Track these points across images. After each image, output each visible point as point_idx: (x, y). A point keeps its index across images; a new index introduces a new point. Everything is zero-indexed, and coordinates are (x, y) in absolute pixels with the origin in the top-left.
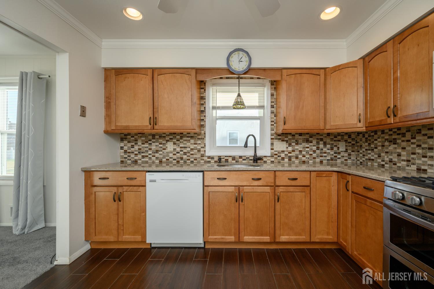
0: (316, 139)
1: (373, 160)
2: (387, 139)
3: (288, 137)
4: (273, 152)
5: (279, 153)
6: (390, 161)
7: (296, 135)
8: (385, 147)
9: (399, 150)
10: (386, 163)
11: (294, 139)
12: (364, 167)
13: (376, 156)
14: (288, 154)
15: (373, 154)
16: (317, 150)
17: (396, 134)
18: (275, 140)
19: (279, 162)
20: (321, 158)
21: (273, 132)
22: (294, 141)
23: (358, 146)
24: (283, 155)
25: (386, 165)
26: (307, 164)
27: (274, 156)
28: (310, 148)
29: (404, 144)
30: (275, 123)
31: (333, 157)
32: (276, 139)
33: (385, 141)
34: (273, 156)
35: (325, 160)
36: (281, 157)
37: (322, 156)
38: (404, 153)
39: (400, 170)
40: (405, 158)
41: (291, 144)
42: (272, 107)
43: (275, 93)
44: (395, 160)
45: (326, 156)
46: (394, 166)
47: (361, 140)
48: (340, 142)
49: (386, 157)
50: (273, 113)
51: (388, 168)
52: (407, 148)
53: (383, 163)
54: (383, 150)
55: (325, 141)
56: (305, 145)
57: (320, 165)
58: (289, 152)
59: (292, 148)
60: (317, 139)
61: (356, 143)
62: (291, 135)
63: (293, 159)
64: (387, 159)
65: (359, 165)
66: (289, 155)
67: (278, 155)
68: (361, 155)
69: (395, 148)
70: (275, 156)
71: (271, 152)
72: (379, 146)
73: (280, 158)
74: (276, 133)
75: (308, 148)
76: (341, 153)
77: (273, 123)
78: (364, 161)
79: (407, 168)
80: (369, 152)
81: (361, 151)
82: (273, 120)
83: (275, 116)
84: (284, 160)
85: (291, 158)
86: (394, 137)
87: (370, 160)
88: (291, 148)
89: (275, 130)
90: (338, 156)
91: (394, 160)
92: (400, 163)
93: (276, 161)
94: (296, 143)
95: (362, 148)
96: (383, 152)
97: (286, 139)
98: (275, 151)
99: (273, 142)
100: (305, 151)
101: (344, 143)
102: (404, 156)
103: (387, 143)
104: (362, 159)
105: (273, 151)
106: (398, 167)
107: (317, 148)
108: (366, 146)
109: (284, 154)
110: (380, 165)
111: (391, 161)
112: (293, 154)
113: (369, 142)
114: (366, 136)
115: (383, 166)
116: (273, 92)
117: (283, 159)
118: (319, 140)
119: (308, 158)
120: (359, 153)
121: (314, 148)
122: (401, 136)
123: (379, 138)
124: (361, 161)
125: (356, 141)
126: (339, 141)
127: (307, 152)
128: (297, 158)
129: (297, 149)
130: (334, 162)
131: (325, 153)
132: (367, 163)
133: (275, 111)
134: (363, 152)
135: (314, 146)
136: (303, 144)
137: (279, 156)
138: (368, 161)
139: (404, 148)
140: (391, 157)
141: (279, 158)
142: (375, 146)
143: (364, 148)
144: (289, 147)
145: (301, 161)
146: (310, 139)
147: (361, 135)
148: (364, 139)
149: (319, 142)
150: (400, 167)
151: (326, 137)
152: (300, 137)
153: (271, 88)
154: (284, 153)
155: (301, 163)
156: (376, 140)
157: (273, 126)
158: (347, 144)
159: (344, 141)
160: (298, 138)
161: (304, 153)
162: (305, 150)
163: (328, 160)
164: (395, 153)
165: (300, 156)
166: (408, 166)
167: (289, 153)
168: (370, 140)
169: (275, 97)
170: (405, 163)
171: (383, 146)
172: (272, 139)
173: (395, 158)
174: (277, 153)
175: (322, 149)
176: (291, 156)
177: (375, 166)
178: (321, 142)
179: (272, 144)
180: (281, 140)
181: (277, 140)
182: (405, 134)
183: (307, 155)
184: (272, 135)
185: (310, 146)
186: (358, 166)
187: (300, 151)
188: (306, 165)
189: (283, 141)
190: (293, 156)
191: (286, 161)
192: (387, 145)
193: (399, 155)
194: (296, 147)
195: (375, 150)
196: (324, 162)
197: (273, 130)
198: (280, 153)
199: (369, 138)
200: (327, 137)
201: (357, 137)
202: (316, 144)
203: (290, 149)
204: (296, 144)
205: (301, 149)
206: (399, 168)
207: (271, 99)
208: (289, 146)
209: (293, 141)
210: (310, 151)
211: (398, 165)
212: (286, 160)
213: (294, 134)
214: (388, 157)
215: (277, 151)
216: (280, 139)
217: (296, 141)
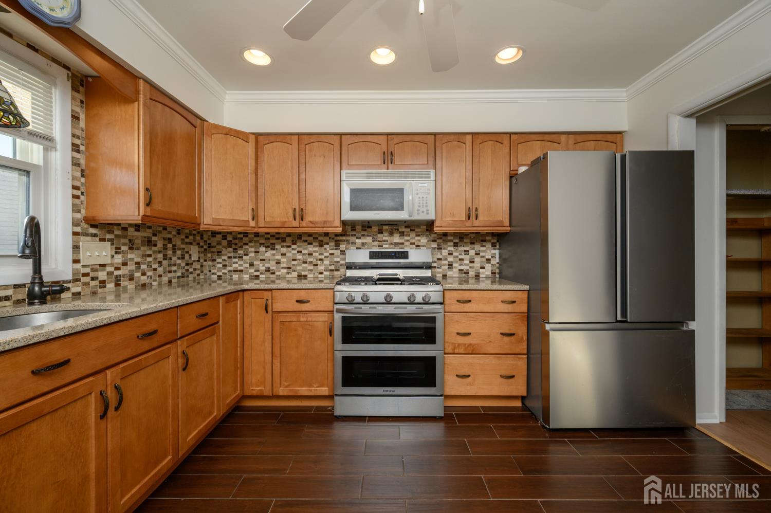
0: (162, 239)
1: (241, 271)
2: (263, 244)
3: (113, 232)
4: (77, 270)
5: (93, 270)
6: (266, 271)
7: (130, 229)
8: (259, 254)
9: (278, 257)
10: (261, 273)
11: (125, 237)
12: (225, 282)
13: (247, 265)
14: (113, 273)
15: (242, 262)
16: (164, 260)
17: (275, 238)
18: (82, 238)
19: (94, 293)
20: (170, 275)
21: (78, 216)
22: (127, 241)
23: (213, 252)
24: (102, 275)
25: (261, 276)
26: (149, 289)
27: (82, 278)
28: (154, 256)
29: (284, 250)
30: (82, 194)
31: (184, 271)
32: (86, 235)
33: (260, 246)
34: (79, 280)
35: (174, 278)
36: (99, 279)
37: (170, 272)
38: (283, 260)
39: (279, 279)
40: (285, 265)
41: (120, 248)
42: (76, 148)
43: (82, 116)
44: (273, 268)
45: (175, 271)
46: (272, 276)
47: (219, 243)
48: (192, 246)
49: (261, 265)
50: (78, 165)
51: (264, 279)
52: (287, 255)
53: (258, 273)
54: (257, 257)
55: (174, 243)
56: (145, 251)
57: (169, 289)
58: (116, 266)
59: (123, 257)
60: (164, 239)
61: (209, 247)
62: (120, 228)
63: (124, 283)
64: (262, 268)
65: (216, 281)
66: (117, 273)
67: (92, 274)
68: (221, 266)
69: (274, 255)
70: (84, 279)
71: (73, 269)
72: (251, 252)
73: (96, 283)
74: (86, 220)
75: (150, 256)
76: (194, 263)
77: (78, 193)
78: (225, 274)
79: (288, 276)
80: (236, 260)
81: (218, 260)
82: (78, 184)
83: (83, 176)
84: (105, 287)
85: (120, 280)
86: (272, 241)
87: (235, 271)
88: (120, 256)
89: (83, 211)
90: (191, 270)
91: (271, 268)
92: (280, 271)
93: (88, 291)
94: (131, 246)
95: (221, 255)
96: (257, 260)
97: (108, 236)
98: (83, 266)
99: (78, 242)
100: (145, 264)
101: (197, 246)
102: (284, 263)
103: (262, 249)
104: (221, 271)
105: (78, 266)
106: (277, 275)
107: (164, 255)
108: (229, 252)
109: (105, 273)
110: (253, 276)
111: (268, 270)
112: (124, 271)
113: (234, 247)
114: (230, 238)
115: (257, 277)
116: (78, 109)
117: (103, 284)
118: (167, 241)
119: (151, 277)
120: (215, 263)
121: (160, 256)
122: (280, 240)
123: (250, 242)
124: (220, 274)
125: (209, 244)
126: (191, 244)
127: (149, 265)
128: (131, 278)
129: (132, 259)
130: (185, 279)
131: (175, 265)
132: (231, 276)
133: (82, 162)
134: (225, 260)
135: (160, 252)
136: (142, 248)
137: (93, 279)
138: (233, 273)
139: (284, 255)
140: (267, 265)
141: (93, 283)
142: (244, 252)
143: (226, 255)
144: (116, 256)
145: (139, 285)
146: (154, 238)
147: (219, 237)
148: (225, 243)
149: (167, 245)
150: (279, 275)
151: (175, 236)
152: (137, 234)
153: (73, 98)
154: (105, 270)
155: (139, 289)
156: (246, 244)
157: (77, 201)
158: (200, 249)
159: (196, 244)
160: (133, 236)
161: (143, 267)
162: (146, 260)
163: (179, 277)
164: (273, 260)
165: (137, 275)
166: (288, 273)
167: (118, 269)
168: (236, 244)
169: (82, 124)
170: (285, 271)
171: (257, 252)
172: (75, 234)
173: (273, 266)
174: (87, 270)
175: (171, 259)
176: (120, 275)
177: (244, 279)
178: (170, 246)
179: (76, 248)
180: (97, 239)
181: (89, 238)
182: (285, 238)
183: (148, 271)
184: (75, 223)
185: (154, 252)
186: (214, 282)
187: (138, 264)
188: (147, 291)
189: (102, 240)
190: (124, 276)
191: (109, 288)
192: (263, 252)
193: (278, 262)
194: (130, 256)
195: (245, 257)
196: (173, 281)
197: (79, 211)
198: (97, 271)
199: (234, 241)
200: (177, 236)
201: (212, 239)
202: (162, 250)
203: (118, 259)
204: (130, 248)
205: (139, 260)
206: (279, 277)
207: (73, 127)
208: (116, 253)
209: (123, 241)
210: (154, 263)
211: (277, 273)
212: (110, 286)
213: (127, 226)
214: (264, 266)
215: (87, 266)
216: (95, 235)
217: (130, 240)
